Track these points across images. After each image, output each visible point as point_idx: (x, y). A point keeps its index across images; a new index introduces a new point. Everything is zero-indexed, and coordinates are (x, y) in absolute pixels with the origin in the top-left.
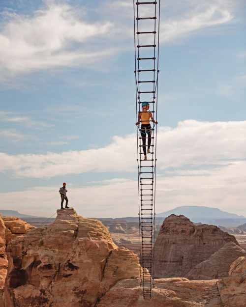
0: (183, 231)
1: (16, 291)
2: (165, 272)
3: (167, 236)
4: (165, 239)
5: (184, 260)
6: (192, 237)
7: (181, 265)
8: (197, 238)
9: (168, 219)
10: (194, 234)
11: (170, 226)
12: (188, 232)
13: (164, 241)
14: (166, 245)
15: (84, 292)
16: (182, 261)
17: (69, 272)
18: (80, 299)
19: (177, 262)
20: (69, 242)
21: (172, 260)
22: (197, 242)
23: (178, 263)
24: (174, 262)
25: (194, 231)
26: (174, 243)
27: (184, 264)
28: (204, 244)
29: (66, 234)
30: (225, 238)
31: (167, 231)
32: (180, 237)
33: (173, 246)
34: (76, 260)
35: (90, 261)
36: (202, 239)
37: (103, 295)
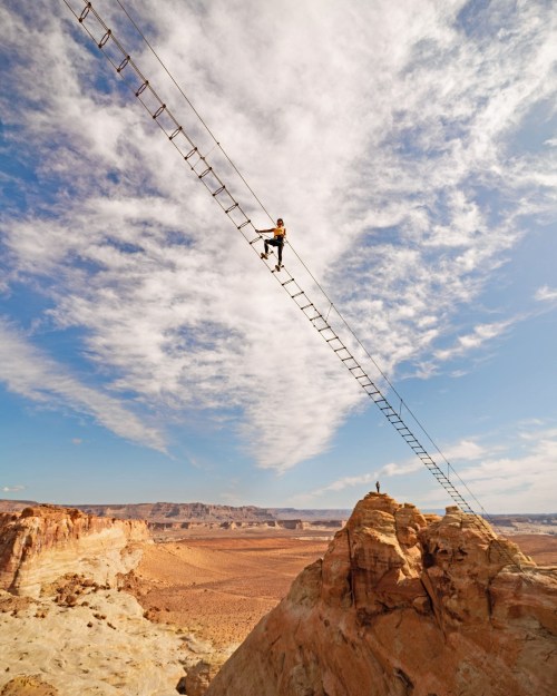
1: (429, 570)
15: (476, 575)
17: (461, 557)
18: (474, 582)
34: (464, 547)
37: (493, 578)
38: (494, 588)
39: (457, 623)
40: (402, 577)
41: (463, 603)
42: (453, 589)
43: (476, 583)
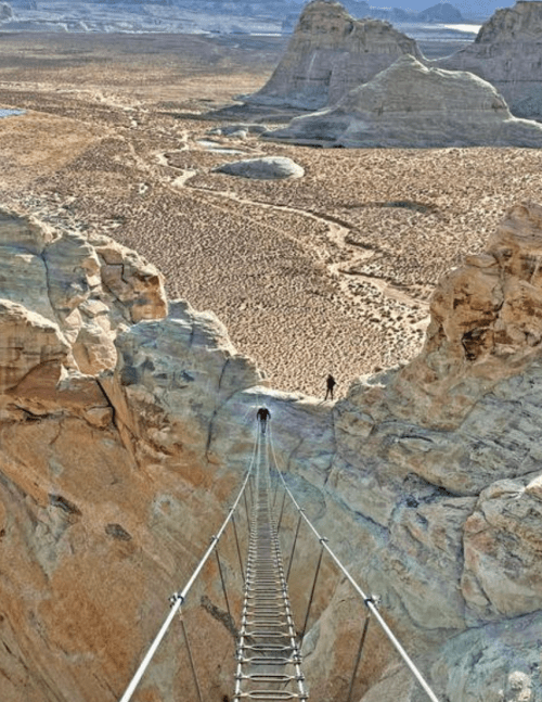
0: (333, 28)
1: (129, 390)
2: (301, 95)
3: (307, 35)
4: (305, 41)
5: (333, 78)
6: (347, 38)
7: (328, 84)
8: (357, 40)
9: (310, 7)
10: (352, 33)
11: (314, 18)
12: (342, 29)
13: (302, 44)
14: (305, 51)
15: (200, 406)
16: (328, 79)
17: (184, 384)
18: (196, 414)
19: (321, 79)
20: (183, 349)
21: (314, 76)
22: (354, 48)
23: (323, 82)
24: (315, 79)
25: (351, 30)
26: (318, 48)
27: (332, 83)
28: (366, 51)
29: (180, 341)
30: (401, 42)
31: (308, 27)
32: (328, 39)
33: (315, 55)
34: (191, 371)
35: (206, 372)
36: (363, 43)
37: (220, 408)
38: (218, 420)
39: (161, 455)
40: (65, 374)
41: (175, 437)
42: (166, 421)
43: (199, 416)
